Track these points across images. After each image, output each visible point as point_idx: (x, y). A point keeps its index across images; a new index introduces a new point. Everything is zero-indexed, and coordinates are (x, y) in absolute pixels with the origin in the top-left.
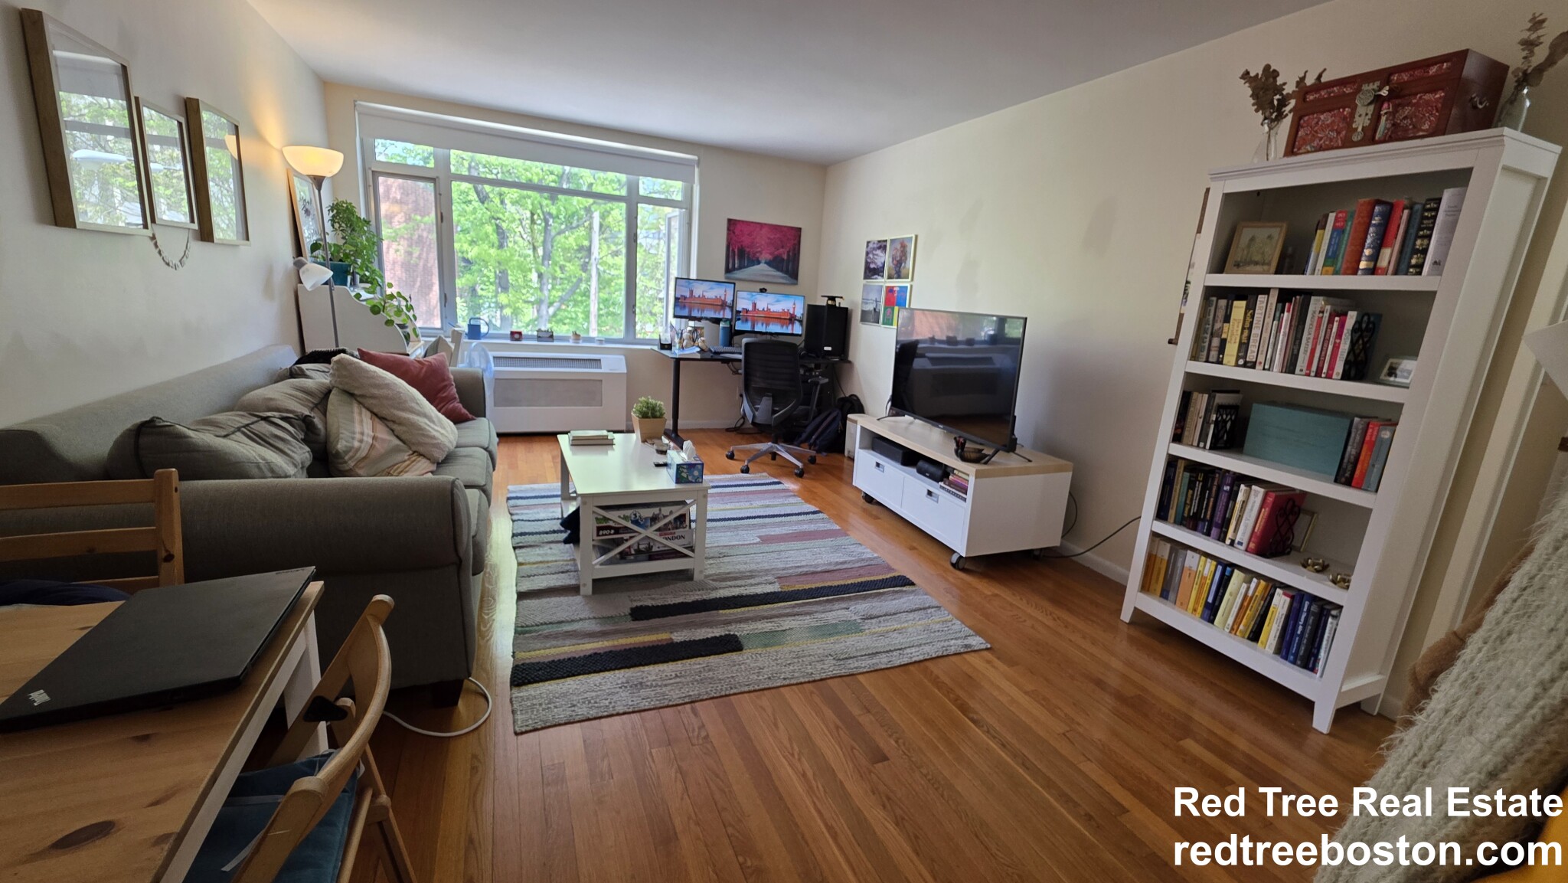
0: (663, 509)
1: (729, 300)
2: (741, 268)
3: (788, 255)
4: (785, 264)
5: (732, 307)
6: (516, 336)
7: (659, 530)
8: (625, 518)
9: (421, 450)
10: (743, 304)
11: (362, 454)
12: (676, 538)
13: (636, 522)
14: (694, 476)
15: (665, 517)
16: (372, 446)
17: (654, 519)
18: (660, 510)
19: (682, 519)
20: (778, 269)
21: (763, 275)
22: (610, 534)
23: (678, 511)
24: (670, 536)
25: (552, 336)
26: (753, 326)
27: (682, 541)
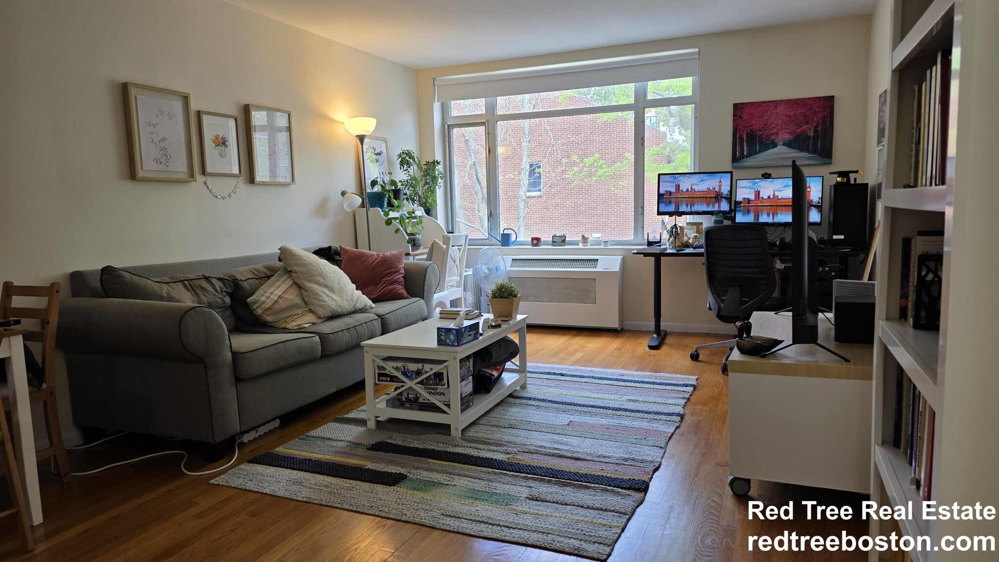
0: (425, 365)
1: (725, 190)
2: (750, 154)
3: (816, 131)
4: (811, 142)
5: (729, 199)
6: (536, 241)
7: (421, 383)
8: (397, 369)
9: (312, 308)
10: (744, 192)
11: (267, 305)
12: (438, 394)
13: (404, 374)
14: (450, 339)
15: (426, 372)
16: (276, 302)
17: (418, 373)
18: (423, 366)
19: (439, 376)
20: (801, 149)
21: (781, 159)
22: (387, 381)
23: (437, 368)
24: (433, 391)
25: (564, 241)
26: (757, 217)
27: (441, 398)
